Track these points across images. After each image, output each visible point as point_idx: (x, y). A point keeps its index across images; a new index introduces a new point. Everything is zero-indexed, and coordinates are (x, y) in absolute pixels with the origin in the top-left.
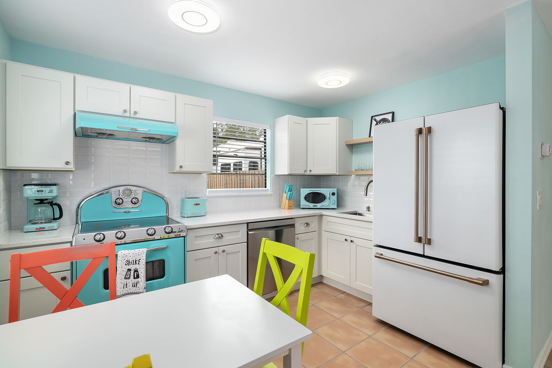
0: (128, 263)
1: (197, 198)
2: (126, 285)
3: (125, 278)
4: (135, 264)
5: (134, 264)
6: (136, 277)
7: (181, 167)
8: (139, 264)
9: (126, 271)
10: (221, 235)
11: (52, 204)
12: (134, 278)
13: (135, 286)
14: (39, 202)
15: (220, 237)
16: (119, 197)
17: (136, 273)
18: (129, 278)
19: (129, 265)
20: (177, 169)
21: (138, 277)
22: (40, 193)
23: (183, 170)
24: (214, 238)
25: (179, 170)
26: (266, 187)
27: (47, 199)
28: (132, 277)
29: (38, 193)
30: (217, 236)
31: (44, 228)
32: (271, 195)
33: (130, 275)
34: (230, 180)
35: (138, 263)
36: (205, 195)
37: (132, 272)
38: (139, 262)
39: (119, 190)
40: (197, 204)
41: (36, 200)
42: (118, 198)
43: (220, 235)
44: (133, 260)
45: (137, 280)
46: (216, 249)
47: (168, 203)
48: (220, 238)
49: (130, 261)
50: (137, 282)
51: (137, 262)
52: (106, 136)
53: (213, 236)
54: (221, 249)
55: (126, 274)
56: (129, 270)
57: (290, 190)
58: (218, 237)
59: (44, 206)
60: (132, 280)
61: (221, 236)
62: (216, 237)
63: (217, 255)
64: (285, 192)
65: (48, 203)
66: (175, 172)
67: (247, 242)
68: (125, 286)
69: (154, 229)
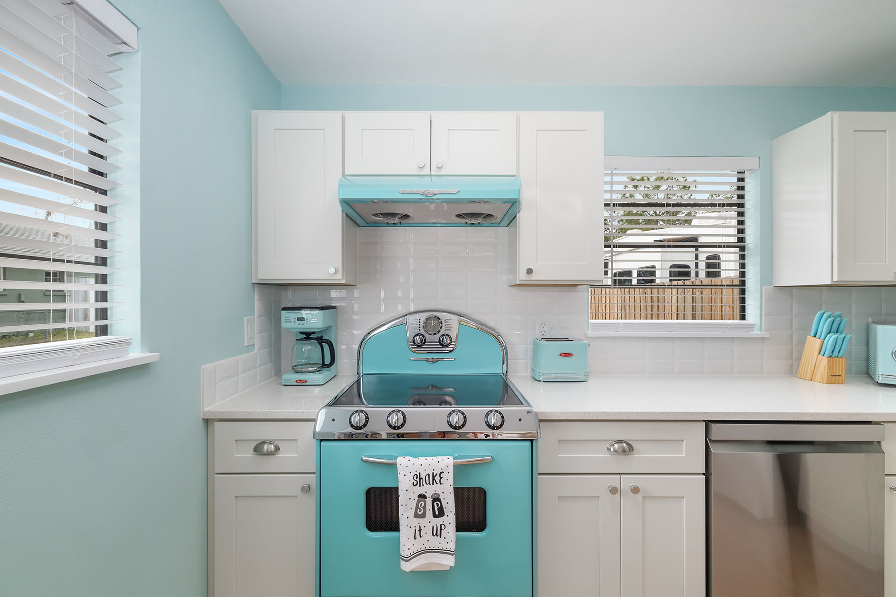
0: (418, 480)
1: (567, 340)
2: (420, 530)
3: (416, 516)
4: (433, 484)
5: (431, 483)
6: (437, 513)
7: (530, 271)
8: (441, 484)
9: (416, 500)
10: (629, 445)
11: (321, 340)
12: (435, 516)
13: (439, 534)
14: (304, 336)
15: (624, 451)
16: (419, 332)
17: (437, 504)
18: (423, 516)
19: (420, 486)
20: (522, 276)
21: (441, 513)
22: (301, 322)
23: (536, 277)
24: (609, 449)
25: (525, 279)
26: (743, 317)
27: (314, 333)
28: (429, 513)
29: (299, 322)
30: (616, 446)
31: (306, 381)
32: (762, 340)
33: (425, 508)
34: (632, 300)
35: (438, 482)
36: (585, 334)
37: (429, 501)
38: (441, 478)
39: (420, 320)
40: (566, 355)
41: (302, 333)
42: (417, 335)
43: (625, 445)
44: (429, 474)
45: (439, 521)
46: (614, 481)
47: (505, 347)
48: (625, 453)
49: (423, 476)
50: (441, 525)
51: (437, 478)
52: (397, 220)
53: (607, 445)
54: (628, 482)
55: (417, 508)
56: (422, 497)
57: (835, 329)
58: (618, 447)
59: (310, 344)
60: (429, 521)
61: (627, 449)
62: (614, 449)
63: (617, 495)
64: (812, 333)
65: (316, 339)
66: (518, 283)
67: (707, 474)
68: (418, 533)
69: (463, 413)
